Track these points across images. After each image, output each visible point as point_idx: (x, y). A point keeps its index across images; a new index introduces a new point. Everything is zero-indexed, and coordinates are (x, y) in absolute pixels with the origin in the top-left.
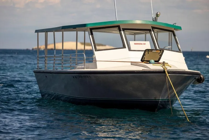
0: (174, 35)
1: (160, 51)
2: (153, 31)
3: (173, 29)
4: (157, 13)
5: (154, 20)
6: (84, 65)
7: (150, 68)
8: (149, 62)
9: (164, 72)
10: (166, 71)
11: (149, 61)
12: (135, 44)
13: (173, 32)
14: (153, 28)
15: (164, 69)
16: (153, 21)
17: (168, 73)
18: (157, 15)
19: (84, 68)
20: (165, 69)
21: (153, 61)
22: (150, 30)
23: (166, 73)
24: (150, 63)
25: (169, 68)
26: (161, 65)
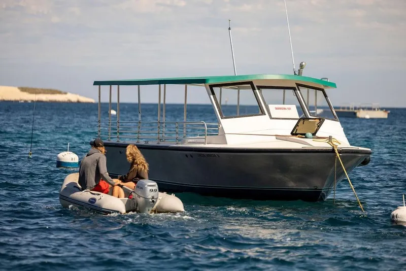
0: (326, 96)
1: (320, 120)
2: (299, 90)
3: (322, 87)
4: (302, 63)
5: (297, 73)
6: (205, 139)
7: (311, 145)
8: (304, 136)
9: (333, 151)
10: (336, 150)
11: (304, 134)
12: (276, 109)
13: (323, 90)
14: (298, 85)
15: (333, 147)
16: (295, 74)
17: (339, 153)
18: (301, 66)
19: (204, 143)
20: (335, 146)
21: (310, 135)
22: (294, 89)
23: (336, 152)
24: (306, 137)
25: (339, 146)
26: (327, 141)
